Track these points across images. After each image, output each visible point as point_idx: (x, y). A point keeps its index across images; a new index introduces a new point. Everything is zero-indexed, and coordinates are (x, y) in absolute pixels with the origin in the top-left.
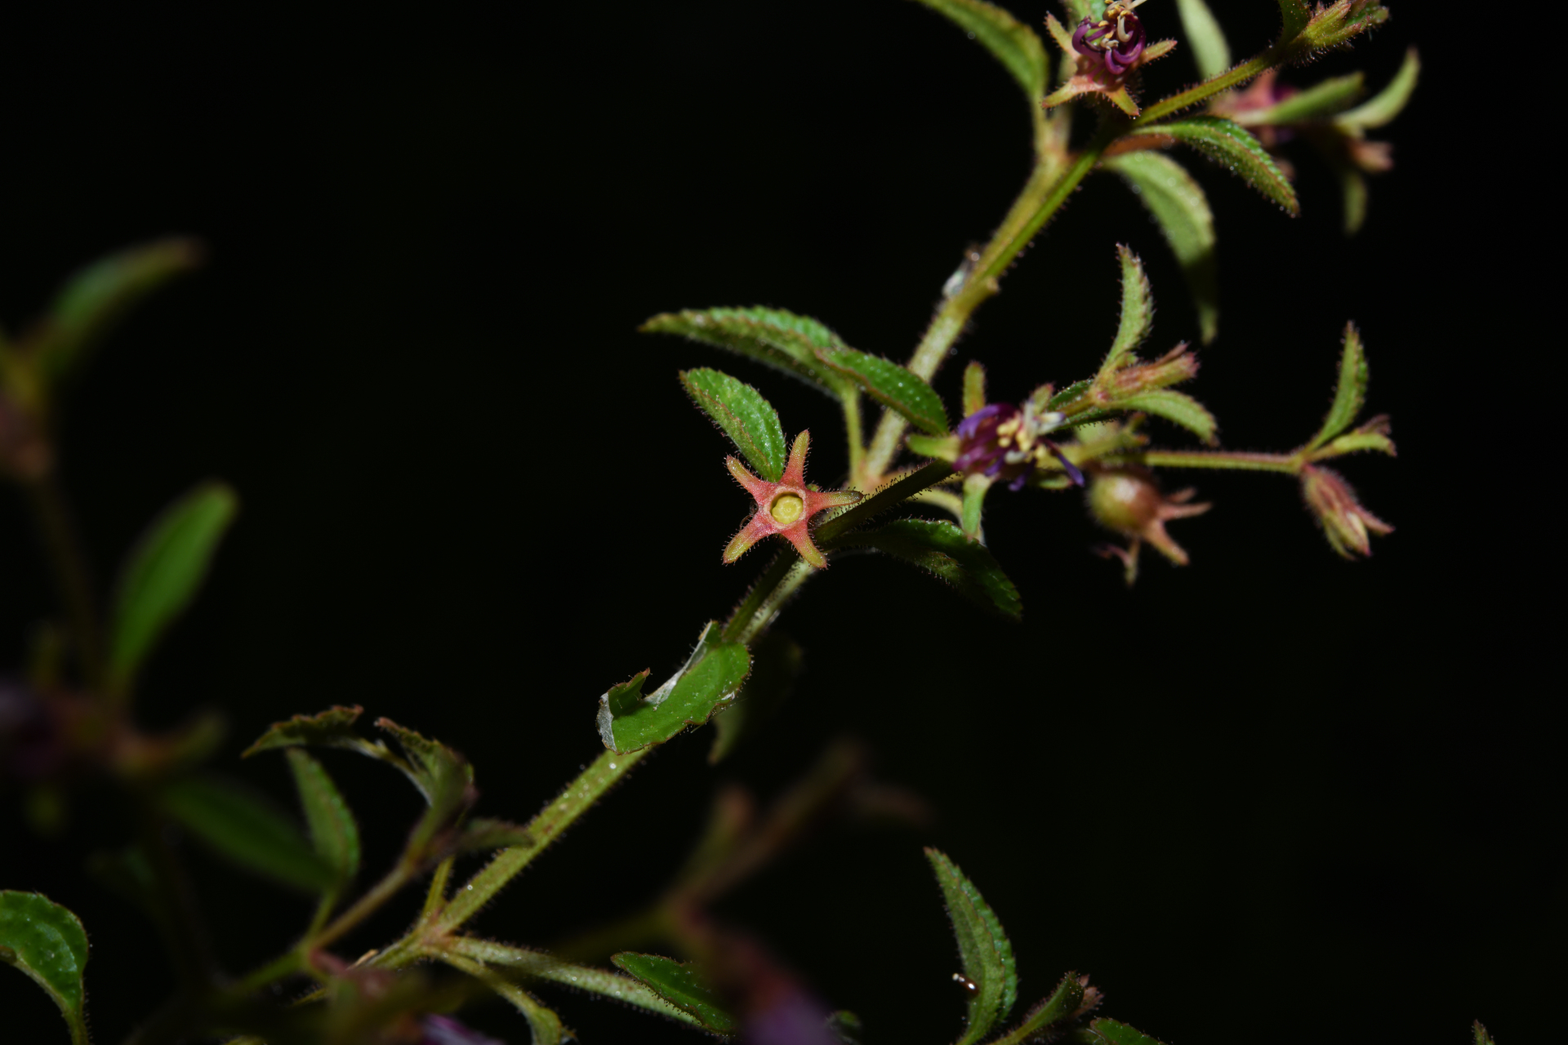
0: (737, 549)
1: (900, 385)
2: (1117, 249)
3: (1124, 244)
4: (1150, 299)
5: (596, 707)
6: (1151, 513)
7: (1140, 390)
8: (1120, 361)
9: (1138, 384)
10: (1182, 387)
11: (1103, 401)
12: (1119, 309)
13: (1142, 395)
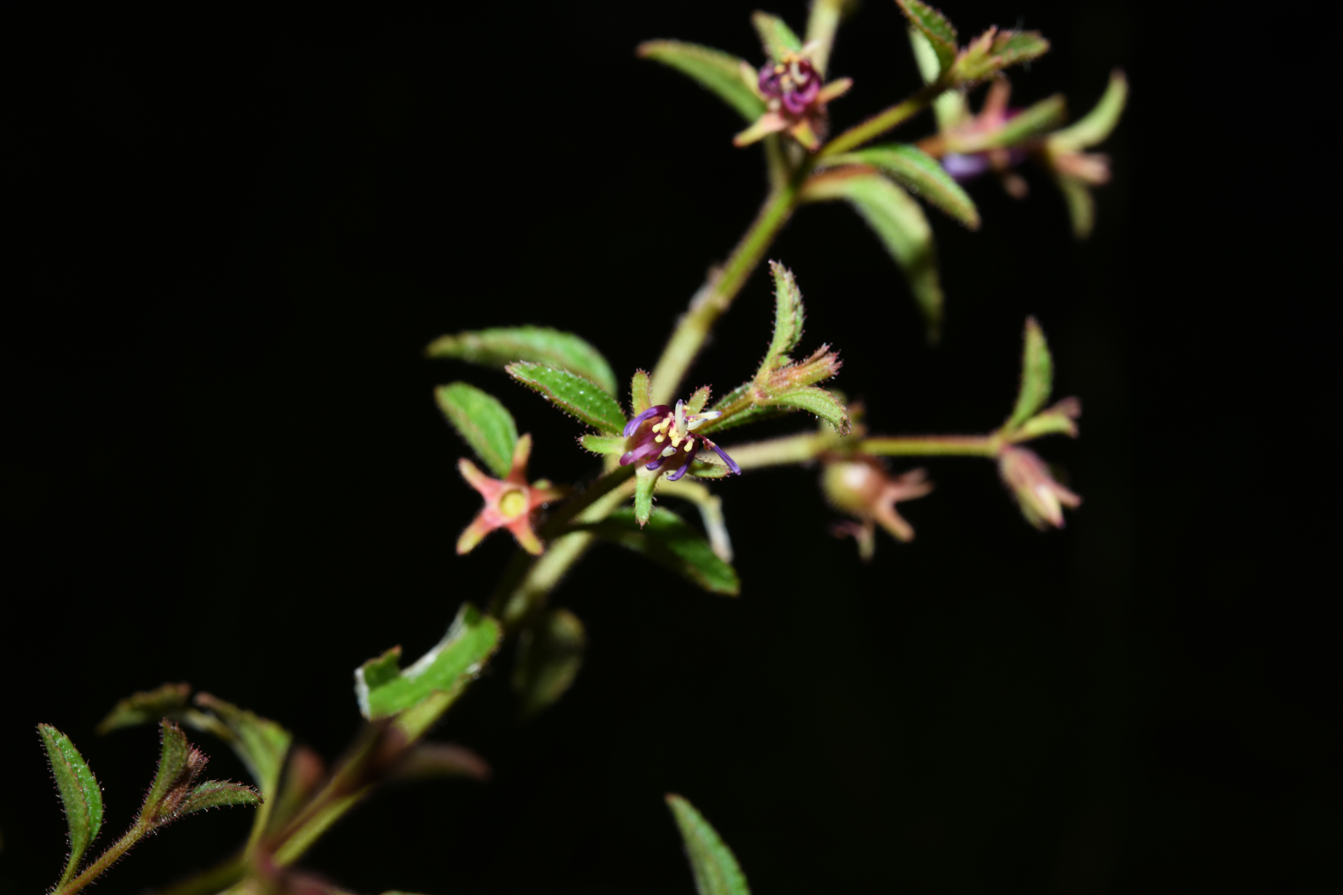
0: (468, 541)
1: (581, 393)
2: (769, 265)
3: (777, 261)
4: (801, 308)
5: (352, 682)
6: (877, 494)
7: (790, 387)
8: (773, 364)
9: (787, 383)
10: (825, 384)
11: (760, 398)
12: (773, 318)
13: (792, 392)
